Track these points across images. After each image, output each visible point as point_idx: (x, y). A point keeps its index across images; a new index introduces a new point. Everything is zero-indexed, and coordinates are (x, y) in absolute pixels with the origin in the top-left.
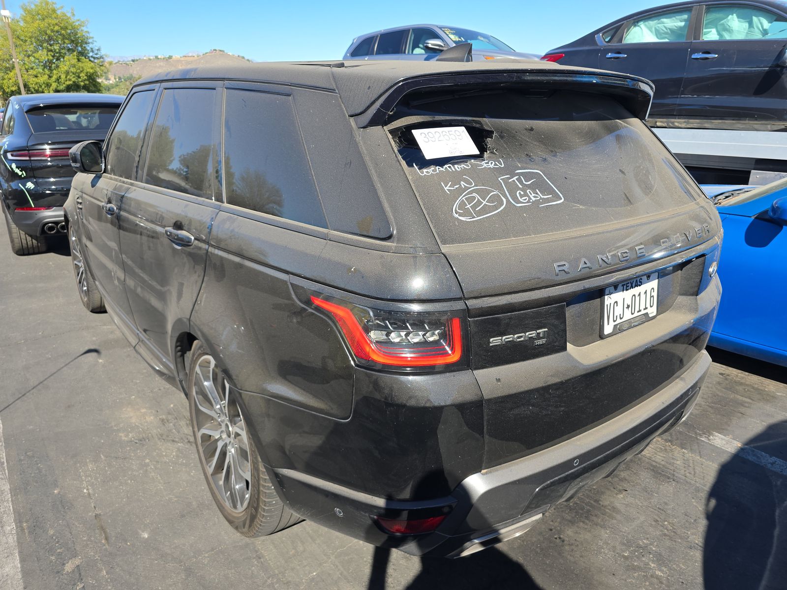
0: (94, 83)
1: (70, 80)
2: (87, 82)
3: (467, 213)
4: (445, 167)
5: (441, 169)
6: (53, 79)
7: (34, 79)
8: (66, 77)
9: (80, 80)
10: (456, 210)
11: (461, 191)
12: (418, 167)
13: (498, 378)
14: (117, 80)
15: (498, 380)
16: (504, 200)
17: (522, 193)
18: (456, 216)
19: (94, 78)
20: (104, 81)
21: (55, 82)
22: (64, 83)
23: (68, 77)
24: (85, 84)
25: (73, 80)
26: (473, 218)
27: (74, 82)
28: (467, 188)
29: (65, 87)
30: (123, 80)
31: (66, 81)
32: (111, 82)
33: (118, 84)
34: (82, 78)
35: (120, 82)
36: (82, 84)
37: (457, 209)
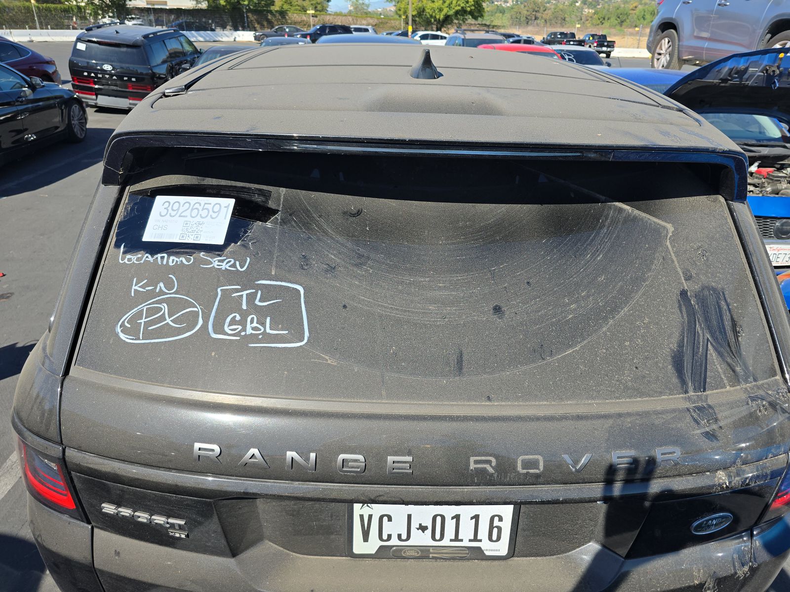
0: (479, 8)
1: (459, 5)
2: (473, 8)
3: (132, 331)
4: (155, 256)
5: (150, 259)
6: (446, 4)
7: (431, 4)
8: (457, 3)
9: (468, 5)
10: (124, 322)
11: (151, 294)
12: (125, 250)
13: (118, 551)
14: (514, 3)
15: (117, 553)
16: (201, 322)
17: (238, 318)
18: (119, 330)
19: (480, 3)
20: (502, 3)
21: (447, 7)
22: (454, 9)
23: (458, 3)
24: (471, 10)
25: (462, 5)
26: (136, 339)
27: (462, 8)
28: (162, 293)
29: (454, 12)
30: (519, 3)
31: (456, 6)
32: (508, 5)
33: (514, 7)
34: (470, 3)
35: (516, 5)
36: (469, 9)
37: (126, 320)
